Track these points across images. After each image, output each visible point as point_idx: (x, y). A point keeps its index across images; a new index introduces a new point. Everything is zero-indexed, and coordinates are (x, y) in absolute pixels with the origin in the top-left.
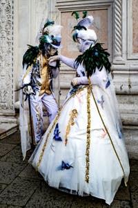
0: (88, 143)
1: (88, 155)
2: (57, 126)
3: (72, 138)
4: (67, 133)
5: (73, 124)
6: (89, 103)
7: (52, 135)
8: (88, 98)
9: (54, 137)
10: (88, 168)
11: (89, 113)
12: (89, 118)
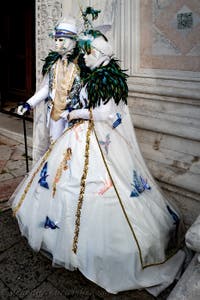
0: (81, 200)
1: (78, 216)
2: (46, 166)
3: (62, 189)
4: (57, 180)
5: (65, 168)
6: (88, 142)
7: (38, 177)
8: (88, 135)
9: (40, 181)
10: (77, 233)
11: (87, 156)
12: (87, 164)
